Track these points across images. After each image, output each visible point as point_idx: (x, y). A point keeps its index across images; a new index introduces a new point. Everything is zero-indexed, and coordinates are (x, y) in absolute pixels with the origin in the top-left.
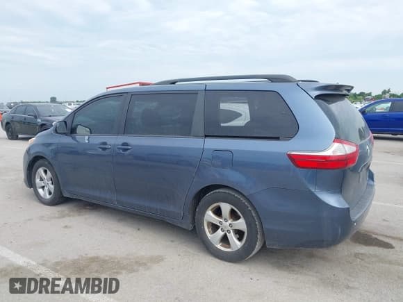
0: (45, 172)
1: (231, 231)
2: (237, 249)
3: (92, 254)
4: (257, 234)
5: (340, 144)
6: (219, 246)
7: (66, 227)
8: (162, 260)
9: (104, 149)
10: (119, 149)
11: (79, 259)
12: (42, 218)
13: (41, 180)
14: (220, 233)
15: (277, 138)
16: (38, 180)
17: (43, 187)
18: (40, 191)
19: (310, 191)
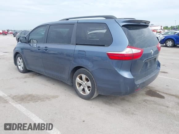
0: (20, 59)
1: (86, 86)
2: (88, 94)
3: (30, 93)
4: (95, 88)
5: (130, 49)
6: (81, 93)
7: (25, 82)
8: (57, 97)
9: (39, 49)
10: (44, 49)
11: (24, 95)
12: (17, 78)
13: (19, 62)
14: (82, 87)
15: (104, 46)
16: (18, 63)
17: (20, 65)
18: (19, 67)
19: (115, 70)
